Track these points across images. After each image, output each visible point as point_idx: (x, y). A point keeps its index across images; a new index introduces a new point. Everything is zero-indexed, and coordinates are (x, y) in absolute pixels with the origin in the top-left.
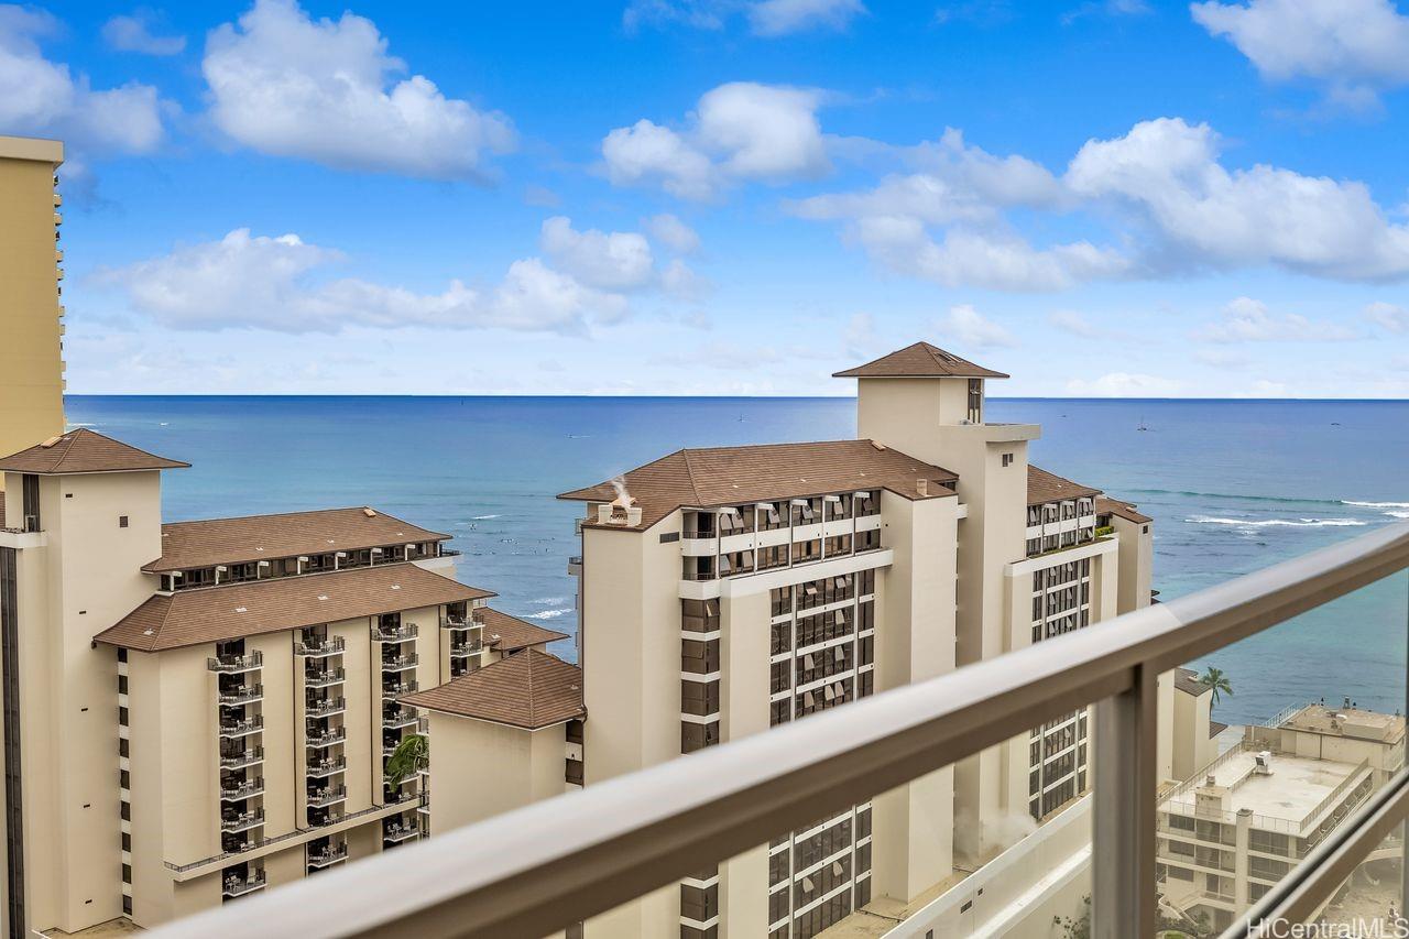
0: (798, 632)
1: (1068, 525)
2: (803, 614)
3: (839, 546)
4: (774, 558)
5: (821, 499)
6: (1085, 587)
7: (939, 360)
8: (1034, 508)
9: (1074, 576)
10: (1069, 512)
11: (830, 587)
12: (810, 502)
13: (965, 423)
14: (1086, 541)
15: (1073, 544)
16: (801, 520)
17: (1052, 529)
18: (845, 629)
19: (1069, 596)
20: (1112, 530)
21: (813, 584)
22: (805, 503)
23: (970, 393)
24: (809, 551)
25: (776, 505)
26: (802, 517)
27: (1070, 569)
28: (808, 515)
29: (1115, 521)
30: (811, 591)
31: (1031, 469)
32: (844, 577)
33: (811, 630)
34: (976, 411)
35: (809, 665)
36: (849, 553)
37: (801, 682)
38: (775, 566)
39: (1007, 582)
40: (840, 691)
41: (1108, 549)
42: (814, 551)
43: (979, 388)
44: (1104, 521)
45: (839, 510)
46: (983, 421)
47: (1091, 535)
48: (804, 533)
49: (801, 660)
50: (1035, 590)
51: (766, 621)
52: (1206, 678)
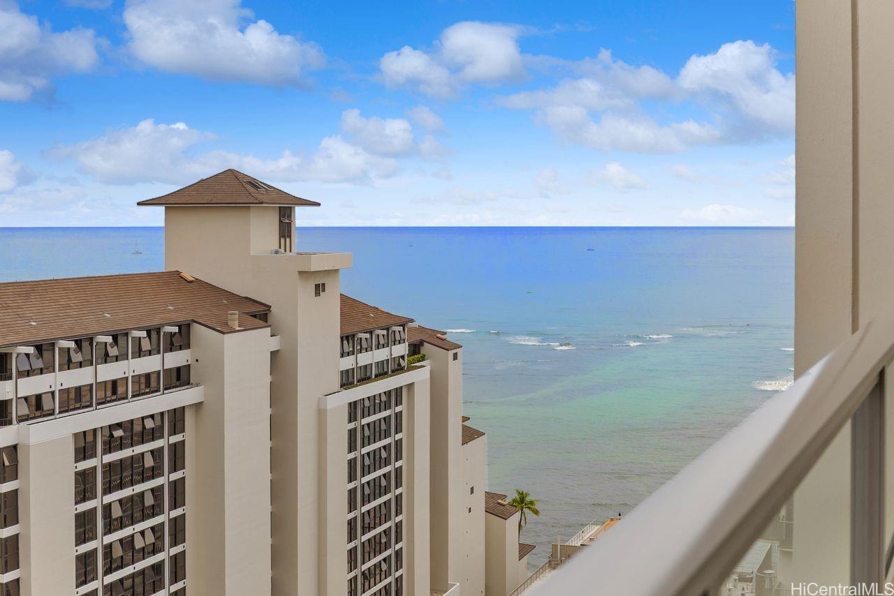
0: (104, 478)
1: (381, 355)
2: (109, 458)
3: (147, 384)
4: (76, 399)
5: (127, 334)
6: (399, 416)
7: (249, 187)
8: (346, 338)
9: (387, 406)
10: (382, 341)
11: (138, 428)
12: (115, 338)
13: (277, 252)
14: (399, 369)
15: (386, 373)
16: (106, 358)
17: (365, 359)
18: (155, 472)
19: (383, 427)
20: (423, 359)
21: (119, 425)
22: (109, 339)
23: (281, 221)
24: (114, 390)
25: (78, 343)
26: (107, 355)
27: (384, 398)
28: (113, 352)
29: (427, 349)
30: (118, 433)
31: (344, 300)
32: (152, 416)
33: (117, 476)
34: (288, 240)
35: (117, 512)
36: (158, 390)
37: (109, 530)
38: (79, 408)
39: (321, 414)
40: (150, 539)
41: (420, 377)
42: (120, 390)
43: (290, 216)
44: (415, 349)
45: (146, 345)
46: (295, 250)
47: (404, 364)
48: (108, 372)
49: (107, 508)
50: (350, 421)
51: (69, 467)
52: (514, 501)
